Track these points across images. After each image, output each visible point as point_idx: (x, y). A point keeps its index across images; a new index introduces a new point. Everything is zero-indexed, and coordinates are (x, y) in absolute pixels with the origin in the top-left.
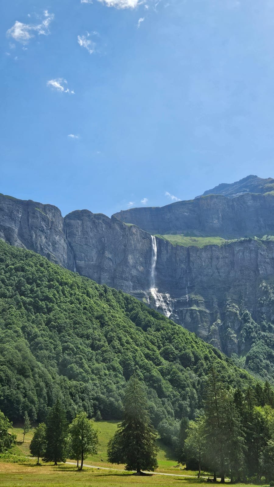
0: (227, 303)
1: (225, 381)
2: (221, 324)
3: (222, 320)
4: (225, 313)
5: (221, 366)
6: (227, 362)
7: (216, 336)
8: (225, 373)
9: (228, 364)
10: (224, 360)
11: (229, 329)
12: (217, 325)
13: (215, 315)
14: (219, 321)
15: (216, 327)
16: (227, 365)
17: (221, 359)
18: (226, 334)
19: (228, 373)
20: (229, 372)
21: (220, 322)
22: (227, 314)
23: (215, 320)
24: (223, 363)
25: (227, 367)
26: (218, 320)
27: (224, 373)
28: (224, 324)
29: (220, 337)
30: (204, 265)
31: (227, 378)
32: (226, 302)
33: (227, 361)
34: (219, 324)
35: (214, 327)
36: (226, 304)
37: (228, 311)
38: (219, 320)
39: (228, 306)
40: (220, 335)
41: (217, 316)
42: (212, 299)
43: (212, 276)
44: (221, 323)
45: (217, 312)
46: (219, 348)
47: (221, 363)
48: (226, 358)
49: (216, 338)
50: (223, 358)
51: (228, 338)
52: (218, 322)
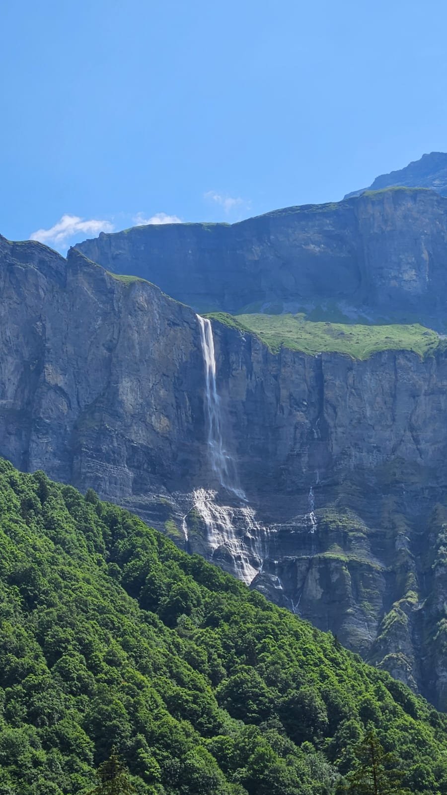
0: (441, 540)
1: (426, 787)
2: (420, 607)
3: (422, 595)
4: (432, 572)
5: (413, 739)
6: (435, 727)
7: (400, 642)
8: (425, 759)
9: (436, 733)
10: (425, 720)
11: (443, 624)
12: (407, 607)
13: (399, 578)
14: (413, 597)
15: (401, 614)
16: (432, 735)
17: (414, 716)
18: (435, 638)
19: (434, 759)
20: (440, 757)
21: (413, 601)
22: (437, 575)
23: (400, 594)
24: (419, 730)
25: (432, 741)
26: (410, 593)
27: (422, 762)
28: (428, 605)
29: (414, 648)
30: (368, 414)
31: (432, 778)
32: (436, 536)
33: (434, 724)
34: (411, 604)
35: (394, 614)
36: (438, 541)
37: (441, 564)
38: (413, 593)
39: (442, 548)
40: (413, 641)
41: (406, 580)
42: (394, 527)
43: (394, 450)
44: (419, 602)
45: (405, 568)
46: (409, 683)
47: (414, 729)
48: (431, 715)
49: (402, 651)
50: (420, 712)
51: (441, 651)
52: (409, 599)
